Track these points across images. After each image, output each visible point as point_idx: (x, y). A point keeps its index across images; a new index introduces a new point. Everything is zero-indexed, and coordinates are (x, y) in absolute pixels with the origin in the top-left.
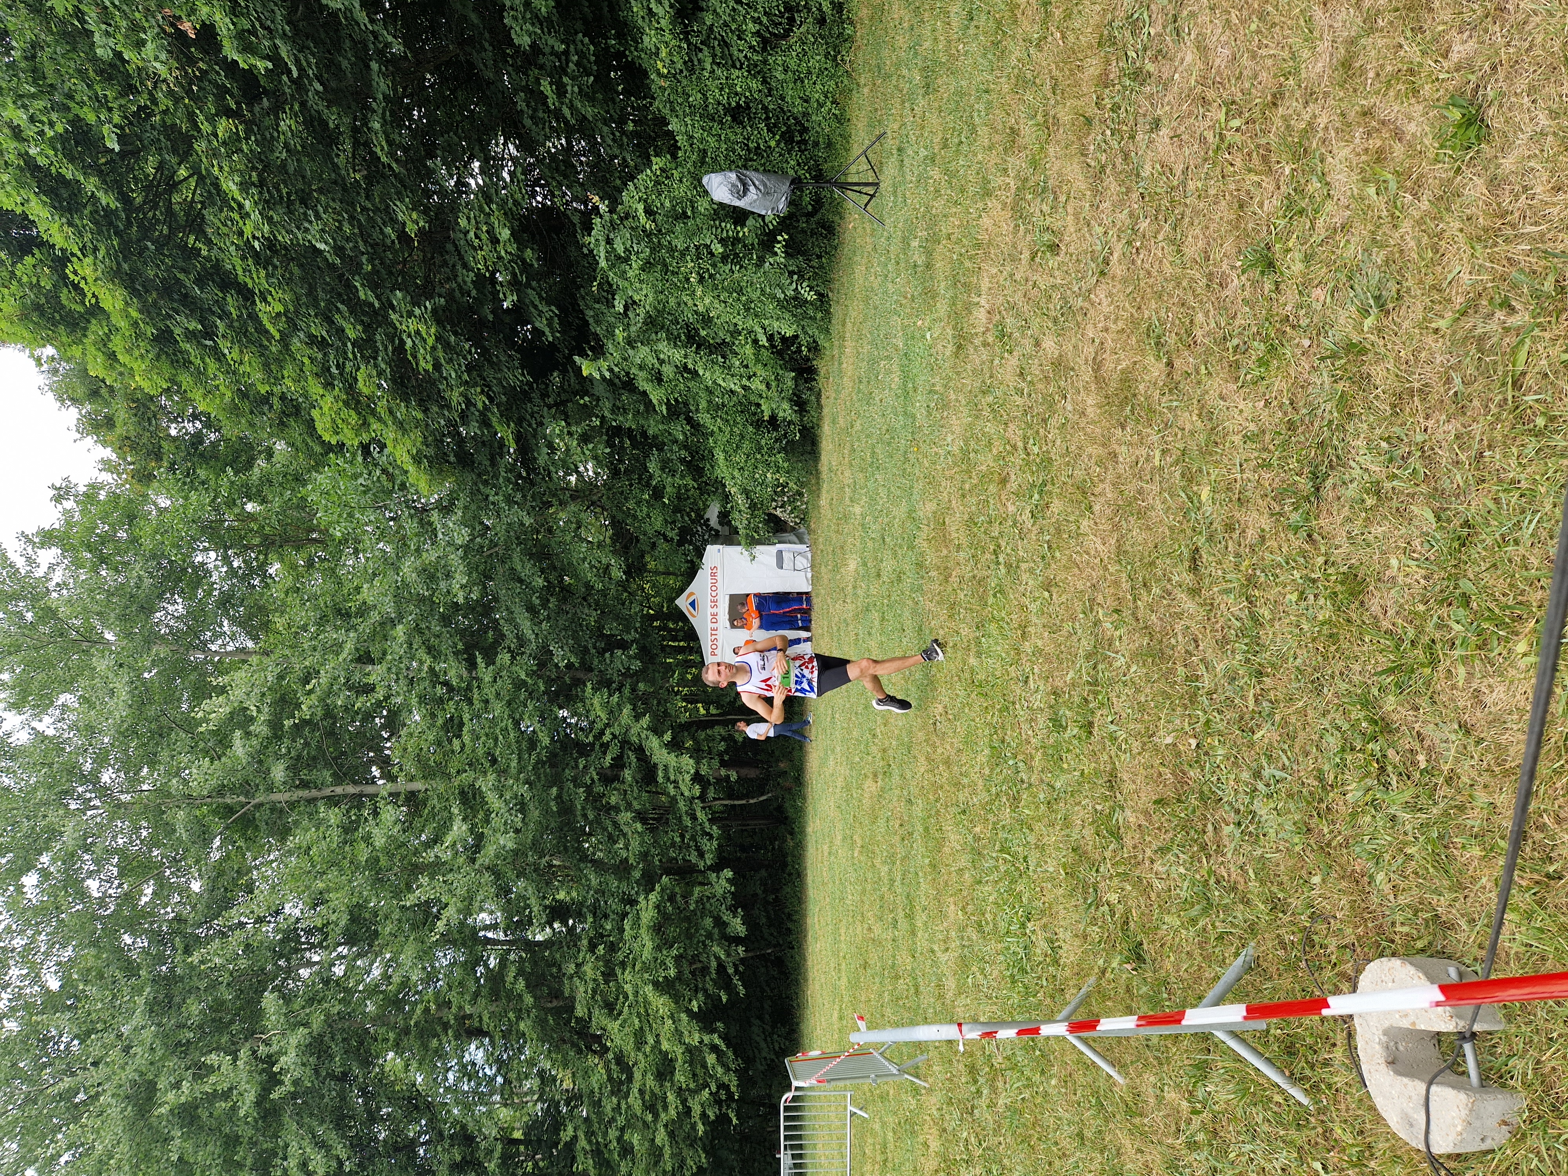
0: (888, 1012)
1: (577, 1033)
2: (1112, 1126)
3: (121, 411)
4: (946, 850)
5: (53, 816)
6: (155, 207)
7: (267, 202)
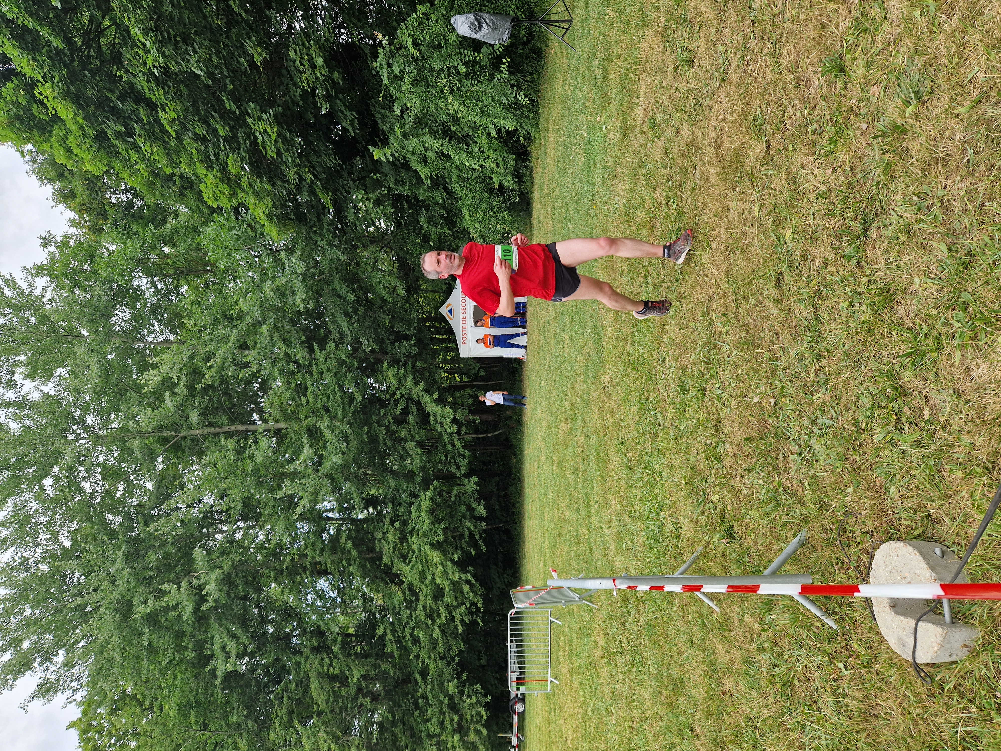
0: (573, 563)
1: (385, 573)
2: (710, 636)
3: (78, 186)
4: (611, 467)
5: (58, 444)
6: (89, 47)
7: (160, 41)
